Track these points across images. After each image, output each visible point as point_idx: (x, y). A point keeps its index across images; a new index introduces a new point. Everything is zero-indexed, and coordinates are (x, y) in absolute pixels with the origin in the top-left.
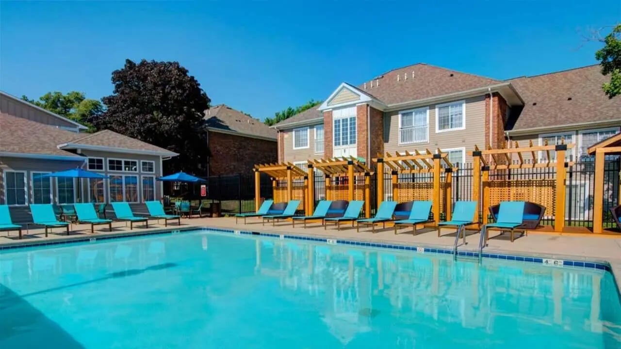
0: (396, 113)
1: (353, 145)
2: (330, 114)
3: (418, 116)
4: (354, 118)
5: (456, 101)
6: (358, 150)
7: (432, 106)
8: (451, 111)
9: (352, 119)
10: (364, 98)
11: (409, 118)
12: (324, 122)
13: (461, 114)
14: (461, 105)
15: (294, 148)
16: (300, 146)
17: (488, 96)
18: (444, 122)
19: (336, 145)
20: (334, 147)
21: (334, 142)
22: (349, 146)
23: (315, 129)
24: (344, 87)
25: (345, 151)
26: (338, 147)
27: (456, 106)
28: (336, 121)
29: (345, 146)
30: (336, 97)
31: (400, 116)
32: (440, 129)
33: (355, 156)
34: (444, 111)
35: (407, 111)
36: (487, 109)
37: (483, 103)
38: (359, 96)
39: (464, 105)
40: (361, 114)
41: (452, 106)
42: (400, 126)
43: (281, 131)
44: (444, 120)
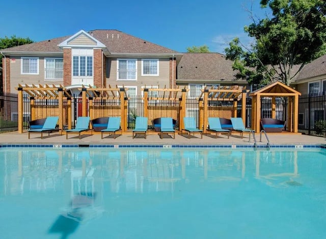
0: (115, 59)
1: (91, 77)
2: (69, 51)
3: (130, 64)
4: (91, 58)
5: (154, 58)
6: (94, 81)
7: (139, 59)
8: (151, 64)
9: (90, 58)
10: (100, 45)
11: (124, 63)
12: (64, 56)
13: (156, 67)
14: (156, 61)
15: (22, 73)
16: (29, 72)
17: (171, 59)
18: (147, 70)
19: (74, 75)
20: (73, 77)
21: (72, 73)
22: (86, 77)
23: (45, 60)
24: (82, 33)
25: (82, 81)
26: (76, 77)
27: (154, 61)
28: (74, 57)
29: (83, 77)
30: (76, 39)
31: (118, 61)
32: (144, 73)
33: (92, 85)
34: (146, 63)
35: (123, 59)
36: (171, 66)
37: (168, 62)
38: (96, 42)
39: (158, 62)
40: (98, 56)
41: (151, 61)
42: (118, 68)
43: (7, 57)
44: (147, 69)
